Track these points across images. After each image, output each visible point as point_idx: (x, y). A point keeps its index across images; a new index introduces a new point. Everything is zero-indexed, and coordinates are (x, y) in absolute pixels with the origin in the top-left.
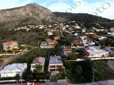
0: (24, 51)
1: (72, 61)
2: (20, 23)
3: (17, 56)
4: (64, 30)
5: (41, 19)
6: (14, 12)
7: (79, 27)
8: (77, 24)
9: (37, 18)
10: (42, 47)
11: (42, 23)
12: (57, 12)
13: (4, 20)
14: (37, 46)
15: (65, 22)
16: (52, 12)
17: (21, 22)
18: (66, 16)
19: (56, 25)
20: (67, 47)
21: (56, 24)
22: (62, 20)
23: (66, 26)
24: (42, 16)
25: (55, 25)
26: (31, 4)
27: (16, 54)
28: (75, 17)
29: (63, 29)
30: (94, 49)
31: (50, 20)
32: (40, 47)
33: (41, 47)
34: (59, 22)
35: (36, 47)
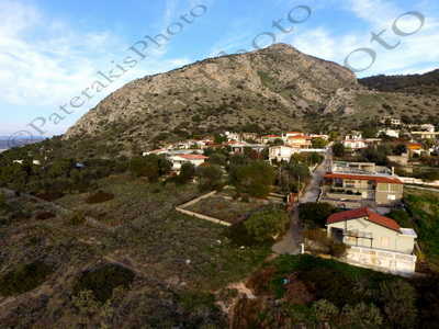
5: (305, 105)
9: (284, 101)
22: (421, 106)
24: (307, 94)
31: (347, 110)
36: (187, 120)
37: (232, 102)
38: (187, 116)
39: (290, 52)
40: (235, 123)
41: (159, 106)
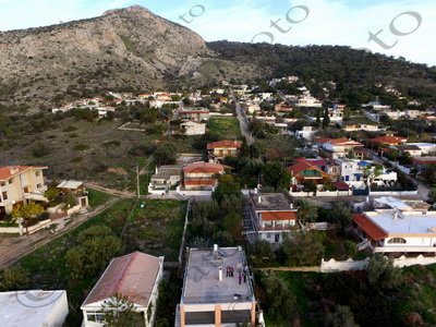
0: (70, 211)
1: (299, 269)
2: (74, 82)
3: (35, 238)
4: (254, 114)
5: (163, 68)
6: (53, 38)
7: (314, 100)
8: (304, 88)
9: (146, 64)
10: (155, 193)
11: (165, 84)
12: (226, 41)
13: (15, 71)
14: (132, 188)
15: (258, 80)
16: (207, 43)
17: (80, 82)
18: (260, 58)
19: (220, 91)
20: (273, 195)
21: (221, 87)
22: (244, 72)
23: (260, 97)
24: (165, 58)
25: (215, 93)
26: (123, 10)
27: (30, 229)
28: (295, 62)
29: (251, 110)
30: (401, 205)
31: (195, 74)
32: (145, 191)
33: (150, 191)
34: (232, 82)
35: (126, 194)
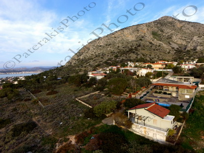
5: (177, 47)
6: (113, 36)
24: (178, 41)
31: (198, 48)
36: (112, 57)
37: (135, 47)
38: (112, 55)
39: (171, 20)
40: (134, 58)
41: (102, 51)
